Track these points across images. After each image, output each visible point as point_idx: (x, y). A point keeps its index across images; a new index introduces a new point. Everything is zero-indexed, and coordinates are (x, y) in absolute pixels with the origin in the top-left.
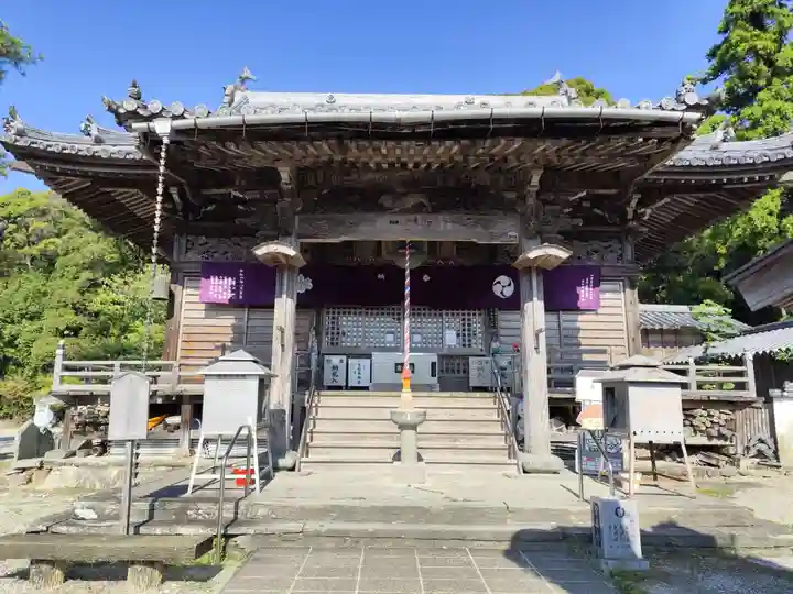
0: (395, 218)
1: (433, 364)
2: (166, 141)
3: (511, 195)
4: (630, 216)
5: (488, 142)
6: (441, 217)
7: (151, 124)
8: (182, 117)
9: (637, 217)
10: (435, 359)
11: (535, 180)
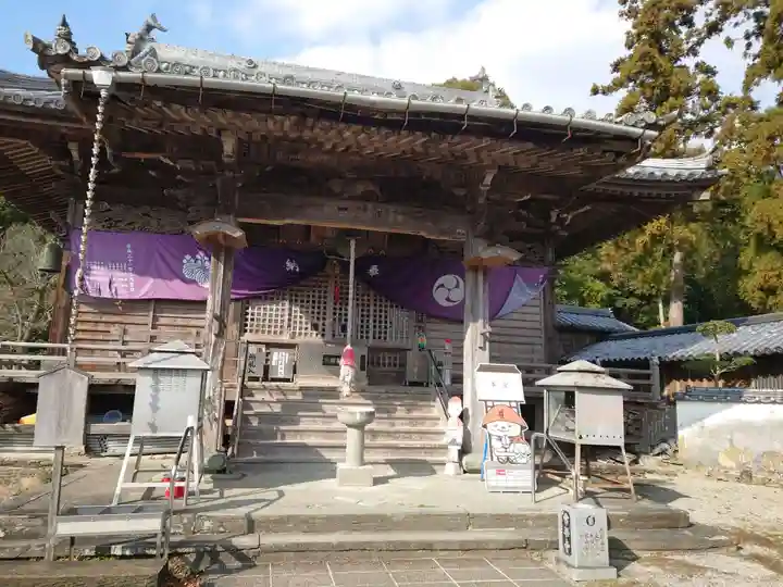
0: (343, 204)
1: (363, 357)
2: (103, 93)
3: (460, 192)
4: (554, 219)
5: (457, 139)
6: (392, 208)
7: (87, 72)
8: (125, 68)
9: (560, 221)
10: (365, 353)
11: (488, 179)
